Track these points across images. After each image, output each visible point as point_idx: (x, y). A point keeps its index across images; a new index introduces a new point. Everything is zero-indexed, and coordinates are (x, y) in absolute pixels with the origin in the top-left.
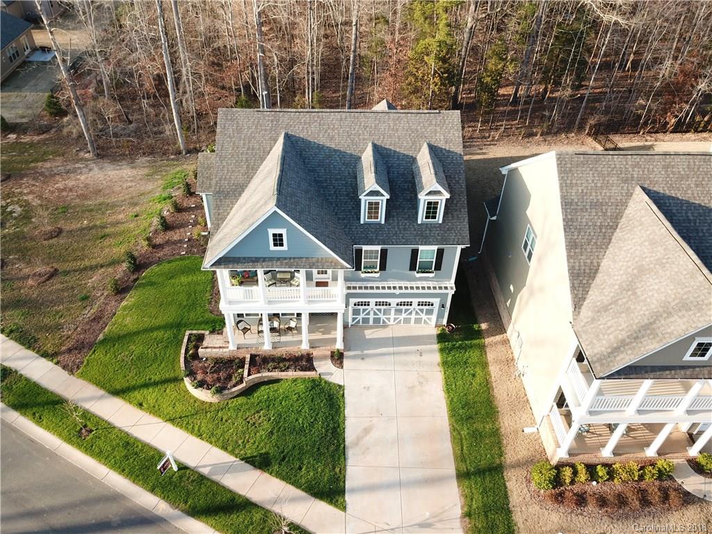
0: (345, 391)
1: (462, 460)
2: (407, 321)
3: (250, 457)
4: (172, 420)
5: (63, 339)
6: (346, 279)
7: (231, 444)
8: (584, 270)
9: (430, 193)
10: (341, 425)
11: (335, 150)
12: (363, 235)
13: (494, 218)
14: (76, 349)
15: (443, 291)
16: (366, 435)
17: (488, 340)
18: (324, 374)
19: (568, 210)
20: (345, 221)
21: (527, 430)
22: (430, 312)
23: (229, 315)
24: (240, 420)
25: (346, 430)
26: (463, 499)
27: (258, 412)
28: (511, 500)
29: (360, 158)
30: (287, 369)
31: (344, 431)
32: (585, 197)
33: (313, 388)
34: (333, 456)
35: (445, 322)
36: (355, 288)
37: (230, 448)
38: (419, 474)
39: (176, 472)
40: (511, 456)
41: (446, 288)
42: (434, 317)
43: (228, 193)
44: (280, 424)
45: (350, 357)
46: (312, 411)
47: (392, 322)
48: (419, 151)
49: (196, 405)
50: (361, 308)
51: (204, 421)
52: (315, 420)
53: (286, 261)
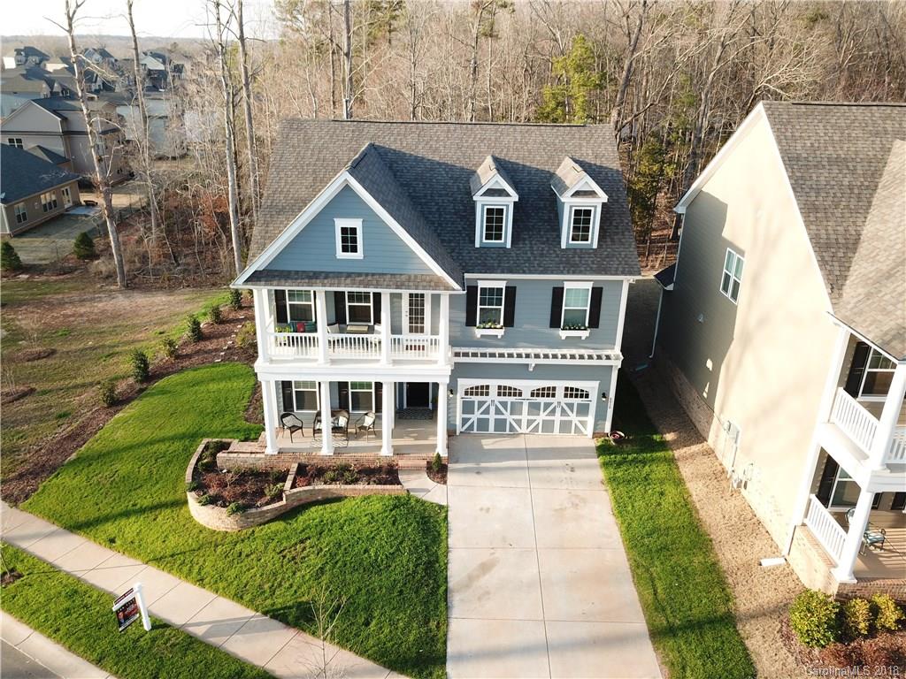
0: (449, 513)
1: (656, 609)
2: (548, 426)
3: (280, 609)
4: (158, 560)
5: (16, 463)
6: (453, 342)
7: (251, 591)
8: (837, 239)
9: (577, 194)
10: (442, 558)
11: (438, 163)
12: (479, 262)
13: (670, 287)
14: (31, 474)
15: (604, 362)
16: (484, 574)
17: (677, 453)
18: (414, 490)
19: (795, 167)
20: (453, 244)
21: (766, 563)
22: (583, 410)
23: (268, 382)
24: (271, 554)
25: (449, 566)
26: (666, 669)
27: (302, 542)
28: (758, 667)
29: (475, 172)
30: (355, 481)
31: (446, 568)
32: (818, 152)
33: (395, 507)
34: (426, 603)
35: (607, 428)
36: (466, 355)
37: (247, 597)
38: (582, 631)
39: (147, 632)
40: (744, 602)
41: (608, 357)
42: (590, 419)
43: (284, 208)
44: (338, 558)
45: (455, 471)
46: (392, 538)
47: (524, 429)
48: (559, 166)
49: (201, 536)
50: (476, 399)
51: (211, 558)
52: (398, 550)
53: (361, 278)
